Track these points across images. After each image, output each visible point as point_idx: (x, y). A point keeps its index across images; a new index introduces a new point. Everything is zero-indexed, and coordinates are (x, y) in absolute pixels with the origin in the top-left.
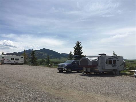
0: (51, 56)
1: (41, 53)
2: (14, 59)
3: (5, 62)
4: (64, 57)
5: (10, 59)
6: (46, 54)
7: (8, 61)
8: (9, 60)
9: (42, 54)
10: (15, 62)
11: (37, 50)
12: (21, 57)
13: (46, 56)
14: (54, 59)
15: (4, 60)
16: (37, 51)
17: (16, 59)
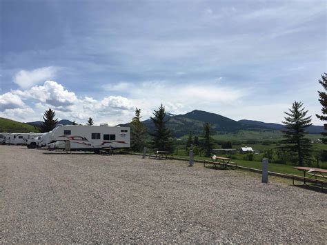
0: (214, 127)
1: (188, 120)
2: (102, 137)
3: (74, 145)
4: (245, 130)
5: (89, 137)
6: (201, 124)
7: (82, 142)
8: (86, 139)
9: (192, 124)
10: (106, 145)
11: (180, 115)
12: (122, 131)
13: (201, 128)
14: (221, 134)
15: (72, 141)
16: (180, 118)
17: (106, 137)
